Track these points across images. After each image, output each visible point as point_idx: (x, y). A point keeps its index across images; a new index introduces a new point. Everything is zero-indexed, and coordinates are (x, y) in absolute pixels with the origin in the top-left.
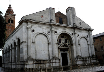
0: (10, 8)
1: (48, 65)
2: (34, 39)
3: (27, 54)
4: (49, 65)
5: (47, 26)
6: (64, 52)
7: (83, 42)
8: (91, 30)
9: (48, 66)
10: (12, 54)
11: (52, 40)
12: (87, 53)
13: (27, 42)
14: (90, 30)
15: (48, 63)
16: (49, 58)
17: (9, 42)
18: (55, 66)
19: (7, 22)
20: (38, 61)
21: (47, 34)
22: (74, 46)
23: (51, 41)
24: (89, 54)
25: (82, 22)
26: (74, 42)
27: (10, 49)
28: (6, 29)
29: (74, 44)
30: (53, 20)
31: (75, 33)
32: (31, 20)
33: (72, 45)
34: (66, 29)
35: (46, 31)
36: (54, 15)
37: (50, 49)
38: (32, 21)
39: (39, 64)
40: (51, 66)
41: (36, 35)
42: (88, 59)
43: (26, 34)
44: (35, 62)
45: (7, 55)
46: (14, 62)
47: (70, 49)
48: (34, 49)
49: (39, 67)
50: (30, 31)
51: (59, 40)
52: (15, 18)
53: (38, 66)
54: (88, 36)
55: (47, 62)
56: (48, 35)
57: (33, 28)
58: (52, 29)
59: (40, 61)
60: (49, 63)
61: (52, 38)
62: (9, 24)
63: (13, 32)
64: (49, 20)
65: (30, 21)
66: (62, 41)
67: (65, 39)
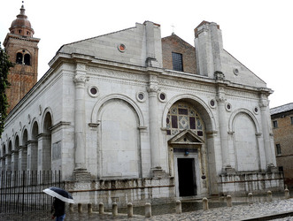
0: (22, 16)
1: (135, 194)
2: (95, 115)
3: (72, 160)
4: (139, 193)
5: (135, 77)
6: (186, 155)
7: (243, 127)
8: (267, 93)
9: (136, 198)
10: (25, 159)
11: (150, 119)
12: (254, 159)
13: (73, 124)
14: (262, 93)
15: (137, 188)
16: (141, 174)
17: (17, 122)
18: (158, 196)
19: (12, 59)
20: (106, 182)
21: (135, 101)
22: (216, 139)
23: (146, 121)
24: (259, 162)
25: (239, 69)
26: (215, 127)
27: (21, 144)
28: (8, 83)
29: (216, 133)
30: (154, 59)
31: (219, 101)
32: (88, 58)
33: (209, 134)
34: (194, 86)
35: (134, 92)
36: (159, 45)
37: (142, 148)
38: (90, 61)
39: (110, 192)
40: (147, 197)
41: (101, 102)
42: (255, 177)
43: (72, 101)
44: (97, 186)
45: (10, 163)
46: (32, 186)
47: (203, 149)
48: (95, 146)
49: (110, 201)
50: (83, 92)
51: (170, 120)
52: (36, 49)
53: (105, 196)
54: (259, 108)
55: (135, 185)
56: (139, 104)
57: (93, 82)
58: (151, 87)
59: (113, 182)
60: (140, 190)
61: (150, 113)
62: (18, 67)
63: (30, 92)
64: (143, 58)
65: (83, 61)
66: (179, 122)
67: (189, 116)
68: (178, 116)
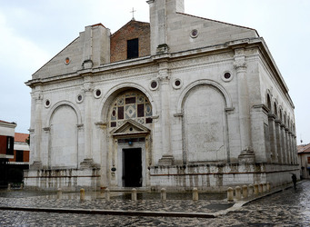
21: (75, 103)
22: (156, 126)
23: (83, 119)
24: (228, 148)
25: (200, 27)
26: (155, 112)
29: (155, 118)
31: (160, 80)
35: (75, 96)
48: (47, 144)
51: (117, 112)
56: (78, 105)
66: (126, 113)
67: (136, 104)
68: (125, 106)
